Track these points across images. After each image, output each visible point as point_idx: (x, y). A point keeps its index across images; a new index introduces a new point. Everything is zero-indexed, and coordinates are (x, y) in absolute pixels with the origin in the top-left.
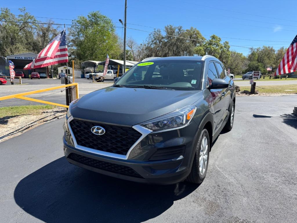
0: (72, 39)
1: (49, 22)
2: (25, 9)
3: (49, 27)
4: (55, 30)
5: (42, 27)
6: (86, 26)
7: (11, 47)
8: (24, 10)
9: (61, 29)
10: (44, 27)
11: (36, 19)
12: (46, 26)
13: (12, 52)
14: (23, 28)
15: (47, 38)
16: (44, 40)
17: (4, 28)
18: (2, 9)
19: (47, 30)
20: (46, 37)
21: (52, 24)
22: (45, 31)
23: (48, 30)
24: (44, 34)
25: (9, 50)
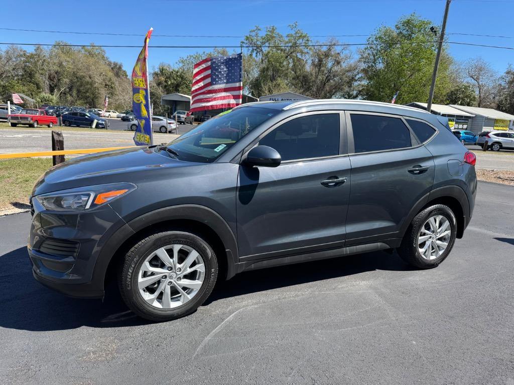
0: (362, 68)
1: (331, 42)
2: (297, 24)
3: (330, 50)
4: (338, 54)
5: (319, 50)
6: (390, 43)
7: (270, 84)
8: (295, 27)
9: (348, 51)
10: (322, 50)
11: (309, 39)
12: (324, 49)
13: (269, 91)
14: (291, 53)
15: (322, 69)
16: (319, 71)
17: (267, 55)
18: (267, 28)
19: (325, 55)
20: (323, 66)
21: (334, 45)
22: (322, 57)
23: (327, 55)
24: (320, 61)
25: (267, 89)
